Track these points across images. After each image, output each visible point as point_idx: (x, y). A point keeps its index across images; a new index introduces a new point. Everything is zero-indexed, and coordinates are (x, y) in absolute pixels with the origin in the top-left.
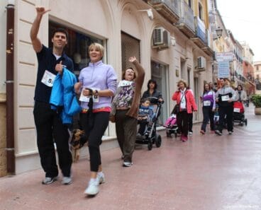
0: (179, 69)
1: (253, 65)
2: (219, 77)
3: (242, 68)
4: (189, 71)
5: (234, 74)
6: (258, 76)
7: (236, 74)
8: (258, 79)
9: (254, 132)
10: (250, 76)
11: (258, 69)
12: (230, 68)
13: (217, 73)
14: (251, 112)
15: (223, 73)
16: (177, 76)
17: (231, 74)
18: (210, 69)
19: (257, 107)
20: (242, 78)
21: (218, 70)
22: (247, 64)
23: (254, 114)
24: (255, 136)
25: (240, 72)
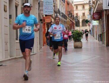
0: (8, 5)
1: (73, 5)
2: (44, 14)
3: (65, 7)
4: (16, 7)
5: (57, 12)
6: (77, 14)
7: (59, 12)
8: (77, 17)
9: (73, 63)
10: (70, 14)
11: (77, 8)
12: (54, 6)
13: (42, 10)
14: (71, 46)
15: (48, 10)
16: (5, 11)
17: (55, 12)
18: (37, 6)
19: (75, 41)
20: (64, 16)
21: (44, 8)
22: (68, 4)
23: (73, 47)
24: (74, 67)
25: (63, 10)
